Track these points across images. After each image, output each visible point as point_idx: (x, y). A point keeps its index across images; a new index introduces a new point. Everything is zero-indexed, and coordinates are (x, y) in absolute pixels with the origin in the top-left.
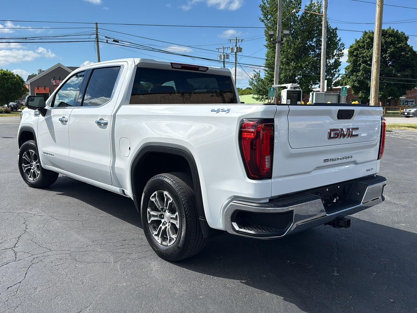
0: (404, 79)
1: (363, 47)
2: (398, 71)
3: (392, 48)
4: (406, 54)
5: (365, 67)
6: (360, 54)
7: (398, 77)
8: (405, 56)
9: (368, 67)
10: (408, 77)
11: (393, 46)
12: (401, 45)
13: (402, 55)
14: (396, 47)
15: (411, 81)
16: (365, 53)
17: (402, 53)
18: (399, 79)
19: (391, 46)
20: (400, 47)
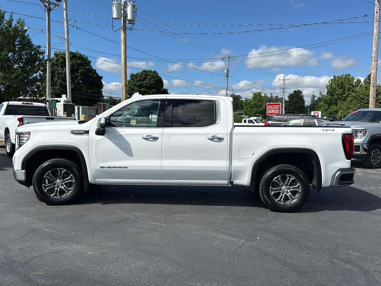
0: (92, 95)
1: (57, 65)
2: (88, 88)
3: (82, 69)
4: (93, 75)
5: (61, 82)
6: (56, 70)
7: (88, 93)
8: (92, 77)
9: (64, 83)
10: (96, 94)
11: (83, 67)
12: (88, 67)
13: (90, 75)
14: (85, 69)
15: (97, 97)
16: (59, 70)
17: (90, 74)
18: (90, 94)
19: (81, 67)
20: (88, 69)
